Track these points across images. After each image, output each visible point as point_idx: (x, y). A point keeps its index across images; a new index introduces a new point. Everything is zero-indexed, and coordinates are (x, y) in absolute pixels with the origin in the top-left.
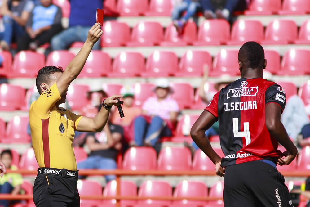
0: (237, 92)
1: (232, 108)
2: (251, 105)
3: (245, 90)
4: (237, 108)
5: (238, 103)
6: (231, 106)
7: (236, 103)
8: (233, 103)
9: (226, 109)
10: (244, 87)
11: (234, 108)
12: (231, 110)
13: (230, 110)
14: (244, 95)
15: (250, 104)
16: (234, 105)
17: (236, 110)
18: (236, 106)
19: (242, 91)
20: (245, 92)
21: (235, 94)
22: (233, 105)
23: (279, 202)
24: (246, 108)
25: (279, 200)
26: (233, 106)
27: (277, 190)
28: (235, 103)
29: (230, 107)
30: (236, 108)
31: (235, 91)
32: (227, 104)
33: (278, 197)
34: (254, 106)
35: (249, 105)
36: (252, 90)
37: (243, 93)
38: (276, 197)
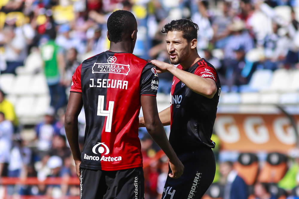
0: (104, 68)
1: (99, 85)
2: (121, 84)
3: (115, 67)
4: (105, 85)
5: (106, 80)
6: (98, 82)
7: (104, 80)
8: (101, 80)
9: (92, 85)
10: (113, 63)
11: (101, 85)
12: (98, 86)
13: (96, 86)
14: (113, 72)
15: (120, 82)
16: (102, 81)
17: (103, 87)
18: (104, 83)
19: (111, 67)
20: (114, 69)
21: (102, 69)
22: (100, 81)
23: (136, 191)
24: (113, 86)
25: (136, 189)
26: (100, 83)
27: (136, 179)
28: (102, 80)
29: (96, 84)
30: (103, 85)
31: (102, 66)
32: (93, 80)
33: (136, 185)
34: (125, 86)
35: (118, 84)
36: (123, 68)
37: (112, 70)
38: (134, 185)
